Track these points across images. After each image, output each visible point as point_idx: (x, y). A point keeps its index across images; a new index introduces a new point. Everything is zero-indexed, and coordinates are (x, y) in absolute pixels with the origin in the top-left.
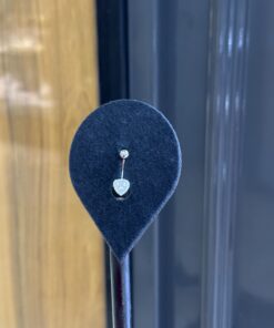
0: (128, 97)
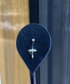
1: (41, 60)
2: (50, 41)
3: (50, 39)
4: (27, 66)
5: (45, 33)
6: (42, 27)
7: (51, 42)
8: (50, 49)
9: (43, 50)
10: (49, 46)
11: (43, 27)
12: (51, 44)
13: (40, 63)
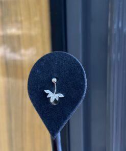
2: (84, 81)
3: (84, 79)
4: (45, 123)
5: (77, 67)
6: (71, 57)
8: (84, 96)
9: (73, 97)
10: (83, 91)
11: (73, 58)
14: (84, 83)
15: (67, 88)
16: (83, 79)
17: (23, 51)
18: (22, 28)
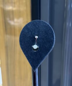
0: (40, 19)
1: (44, 57)
4: (29, 62)
7: (55, 40)
8: (53, 46)
9: (46, 47)
12: (55, 41)
13: (42, 60)
14: (54, 39)
15: (43, 42)
16: (53, 36)
17: (16, 20)
18: (15, 7)
